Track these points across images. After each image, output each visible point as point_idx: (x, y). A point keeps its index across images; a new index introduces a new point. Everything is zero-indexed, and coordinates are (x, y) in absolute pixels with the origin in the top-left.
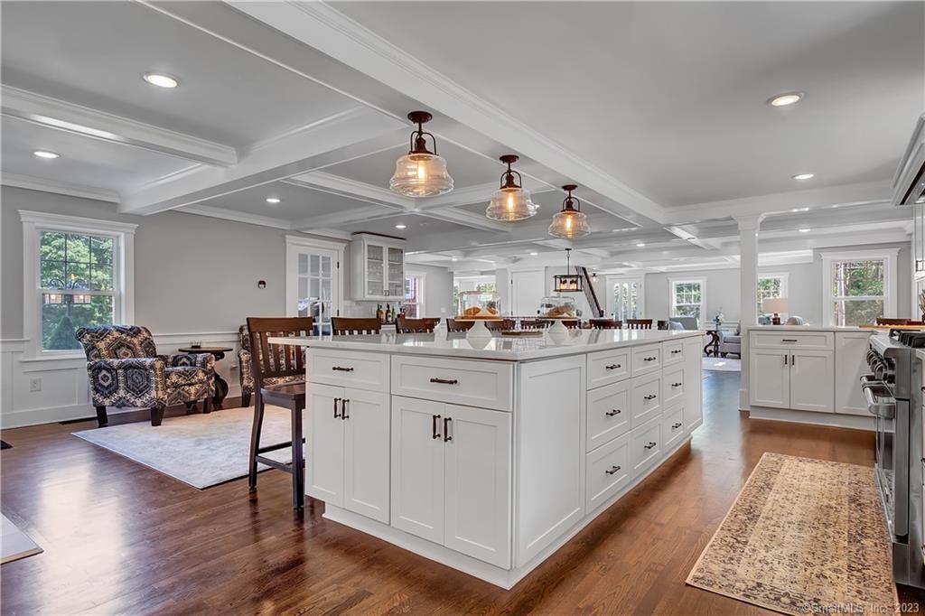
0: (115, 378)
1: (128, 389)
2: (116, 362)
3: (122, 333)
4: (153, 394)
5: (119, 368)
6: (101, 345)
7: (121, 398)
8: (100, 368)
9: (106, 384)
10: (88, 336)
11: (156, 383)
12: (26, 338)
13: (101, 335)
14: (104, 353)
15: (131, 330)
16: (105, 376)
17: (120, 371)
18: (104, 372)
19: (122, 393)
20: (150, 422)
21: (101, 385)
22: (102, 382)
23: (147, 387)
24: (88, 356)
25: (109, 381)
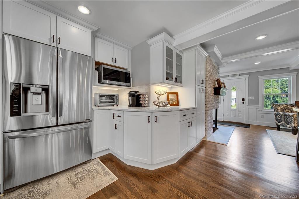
0: (281, 118)
1: (285, 121)
2: (281, 113)
3: (287, 105)
4: (293, 124)
5: (282, 115)
6: (279, 108)
7: (283, 124)
8: (277, 115)
9: (279, 119)
10: (275, 106)
11: (294, 121)
12: (260, 105)
13: (279, 105)
14: (279, 110)
15: (292, 105)
16: (278, 117)
17: (283, 116)
18: (278, 116)
19: (283, 122)
20: (292, 133)
21: (278, 119)
22: (278, 118)
23: (291, 122)
24: (275, 111)
25: (280, 118)
